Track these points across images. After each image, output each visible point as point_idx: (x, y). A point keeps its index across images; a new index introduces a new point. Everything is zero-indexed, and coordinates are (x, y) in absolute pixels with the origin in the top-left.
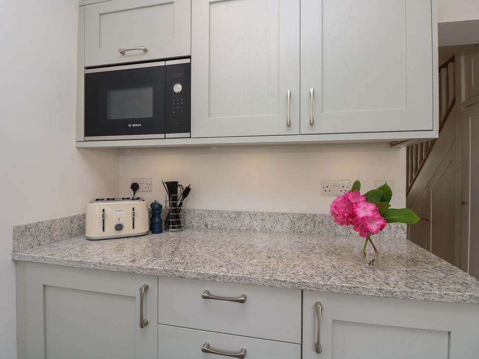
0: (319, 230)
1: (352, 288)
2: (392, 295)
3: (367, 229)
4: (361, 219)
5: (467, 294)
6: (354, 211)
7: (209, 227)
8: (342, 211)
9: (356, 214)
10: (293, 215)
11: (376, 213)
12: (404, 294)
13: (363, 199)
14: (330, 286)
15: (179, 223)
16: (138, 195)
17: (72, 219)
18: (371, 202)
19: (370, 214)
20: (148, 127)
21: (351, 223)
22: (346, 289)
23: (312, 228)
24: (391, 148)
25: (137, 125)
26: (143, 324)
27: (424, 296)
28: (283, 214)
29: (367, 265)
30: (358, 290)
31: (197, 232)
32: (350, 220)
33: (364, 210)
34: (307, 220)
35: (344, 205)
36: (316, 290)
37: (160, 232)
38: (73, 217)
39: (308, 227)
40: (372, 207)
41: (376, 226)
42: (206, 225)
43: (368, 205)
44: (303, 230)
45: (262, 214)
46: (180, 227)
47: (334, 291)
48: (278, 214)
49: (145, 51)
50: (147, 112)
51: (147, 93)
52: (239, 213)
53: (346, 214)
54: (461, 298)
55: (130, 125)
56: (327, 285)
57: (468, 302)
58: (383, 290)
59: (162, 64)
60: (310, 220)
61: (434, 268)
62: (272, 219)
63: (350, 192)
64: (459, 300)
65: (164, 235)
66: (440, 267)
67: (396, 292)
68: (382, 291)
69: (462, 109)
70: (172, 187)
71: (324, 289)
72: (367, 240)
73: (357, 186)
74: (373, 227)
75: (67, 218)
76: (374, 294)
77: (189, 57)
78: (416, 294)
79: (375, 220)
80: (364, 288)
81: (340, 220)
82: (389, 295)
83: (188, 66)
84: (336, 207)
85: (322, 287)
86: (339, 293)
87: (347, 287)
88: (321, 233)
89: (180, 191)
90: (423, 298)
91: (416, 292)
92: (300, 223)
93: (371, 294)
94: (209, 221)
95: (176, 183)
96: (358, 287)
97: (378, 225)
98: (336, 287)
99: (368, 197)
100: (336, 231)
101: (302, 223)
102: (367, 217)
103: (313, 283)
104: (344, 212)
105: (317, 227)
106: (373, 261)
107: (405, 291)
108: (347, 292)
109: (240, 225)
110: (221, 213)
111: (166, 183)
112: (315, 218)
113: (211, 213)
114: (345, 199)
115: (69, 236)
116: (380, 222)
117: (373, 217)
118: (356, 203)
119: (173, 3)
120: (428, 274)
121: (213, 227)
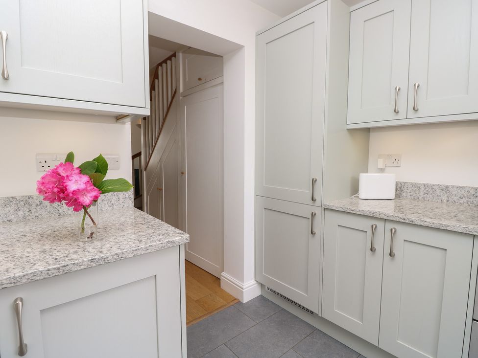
0: (37, 214)
1: (61, 268)
2: (104, 261)
3: (80, 202)
4: (72, 193)
5: (165, 241)
6: (64, 185)
8: (51, 187)
9: (67, 188)
11: (88, 185)
12: (115, 256)
13: (77, 171)
14: (32, 275)
18: (86, 174)
19: (82, 186)
21: (64, 199)
22: (53, 271)
23: (26, 213)
24: (116, 122)
27: (133, 253)
29: (86, 239)
30: (67, 268)
32: (62, 195)
33: (76, 183)
34: (17, 204)
35: (54, 180)
36: (13, 285)
40: (85, 178)
41: (89, 198)
43: (80, 177)
44: (12, 217)
47: (38, 278)
53: (56, 190)
54: (161, 245)
56: (27, 274)
57: (166, 247)
58: (95, 259)
60: (22, 203)
61: (148, 227)
63: (61, 165)
64: (160, 248)
66: (152, 226)
67: (108, 258)
68: (94, 261)
69: (181, 98)
71: (24, 281)
72: (85, 215)
73: (70, 158)
74: (86, 199)
76: (85, 267)
78: (126, 254)
79: (89, 192)
80: (74, 264)
81: (50, 197)
82: (102, 262)
84: (43, 183)
85: (21, 278)
86: (44, 278)
87: (54, 269)
88: (39, 216)
90: (132, 255)
91: (126, 252)
92: (7, 210)
93: (82, 267)
96: (67, 265)
97: (91, 197)
98: (39, 273)
99: (82, 170)
100: (60, 212)
102: (79, 190)
103: (6, 279)
104: (53, 187)
105: (33, 211)
106: (92, 234)
107: (116, 254)
108: (54, 275)
112: (30, 200)
114: (55, 173)
116: (94, 194)
117: (85, 190)
118: (67, 176)
120: (141, 233)
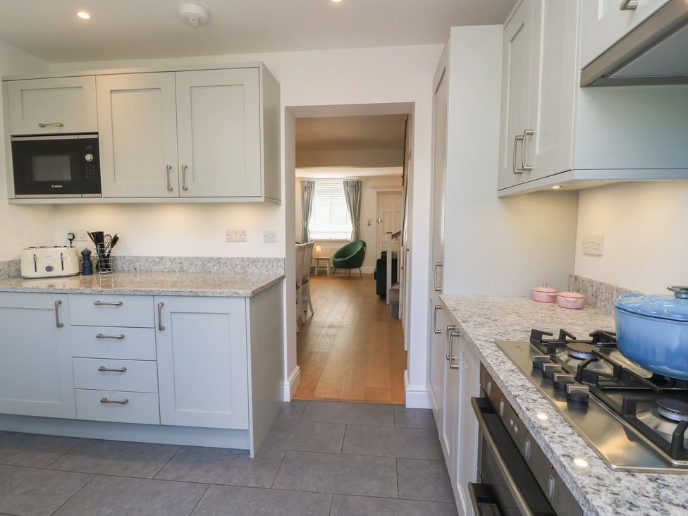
1: (177, 292)
7: (138, 270)
10: (204, 258)
12: (203, 293)
14: (166, 292)
15: (107, 266)
16: (74, 243)
17: (9, 264)
20: (68, 189)
23: (218, 268)
25: (58, 186)
26: (59, 326)
27: (212, 294)
28: (196, 258)
31: (127, 275)
34: (214, 262)
37: (91, 273)
38: (9, 261)
39: (215, 268)
42: (135, 269)
45: (180, 258)
46: (110, 270)
47: (168, 294)
48: (192, 258)
49: (61, 126)
50: (67, 176)
51: (65, 160)
52: (161, 258)
55: (53, 186)
59: (76, 137)
60: (216, 262)
62: (188, 262)
65: (94, 276)
70: (98, 237)
71: (163, 294)
75: (4, 262)
77: (97, 133)
78: (208, 293)
83: (97, 140)
85: (162, 292)
87: (174, 292)
89: (107, 240)
94: (137, 265)
95: (102, 233)
96: (180, 291)
101: (210, 265)
109: (162, 268)
110: (147, 258)
111: (92, 233)
112: (220, 260)
113: (138, 258)
115: (7, 277)
119: (81, 87)
121: (141, 270)
